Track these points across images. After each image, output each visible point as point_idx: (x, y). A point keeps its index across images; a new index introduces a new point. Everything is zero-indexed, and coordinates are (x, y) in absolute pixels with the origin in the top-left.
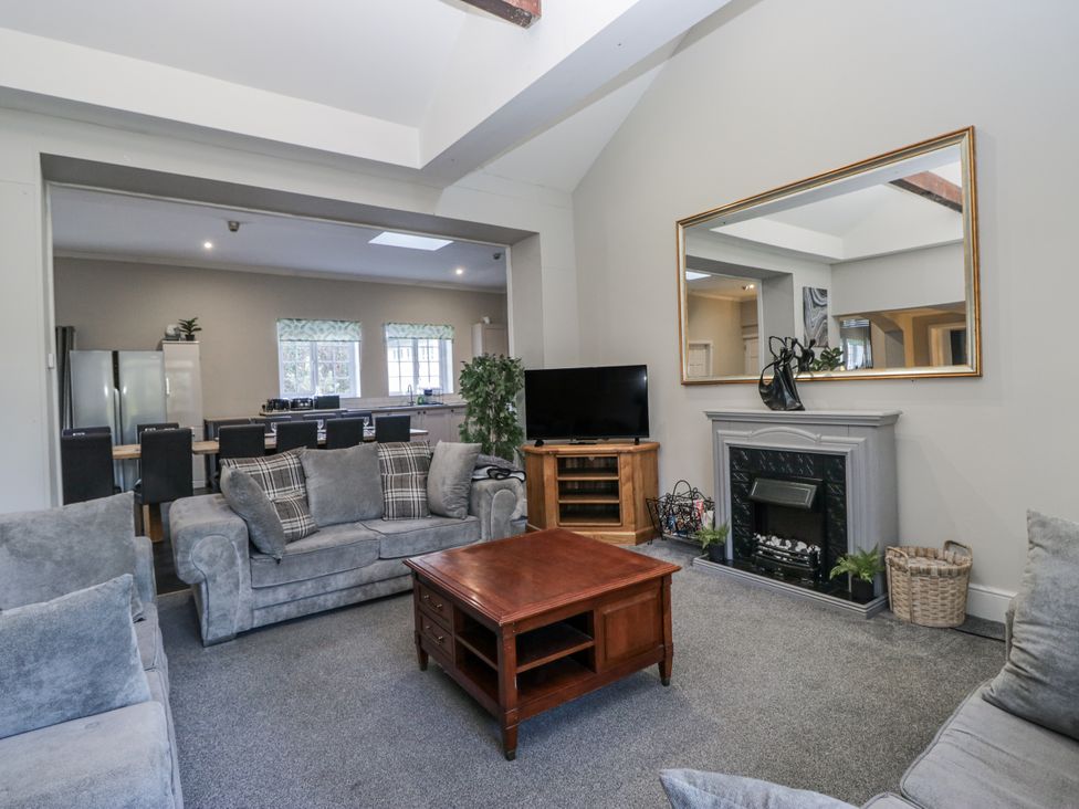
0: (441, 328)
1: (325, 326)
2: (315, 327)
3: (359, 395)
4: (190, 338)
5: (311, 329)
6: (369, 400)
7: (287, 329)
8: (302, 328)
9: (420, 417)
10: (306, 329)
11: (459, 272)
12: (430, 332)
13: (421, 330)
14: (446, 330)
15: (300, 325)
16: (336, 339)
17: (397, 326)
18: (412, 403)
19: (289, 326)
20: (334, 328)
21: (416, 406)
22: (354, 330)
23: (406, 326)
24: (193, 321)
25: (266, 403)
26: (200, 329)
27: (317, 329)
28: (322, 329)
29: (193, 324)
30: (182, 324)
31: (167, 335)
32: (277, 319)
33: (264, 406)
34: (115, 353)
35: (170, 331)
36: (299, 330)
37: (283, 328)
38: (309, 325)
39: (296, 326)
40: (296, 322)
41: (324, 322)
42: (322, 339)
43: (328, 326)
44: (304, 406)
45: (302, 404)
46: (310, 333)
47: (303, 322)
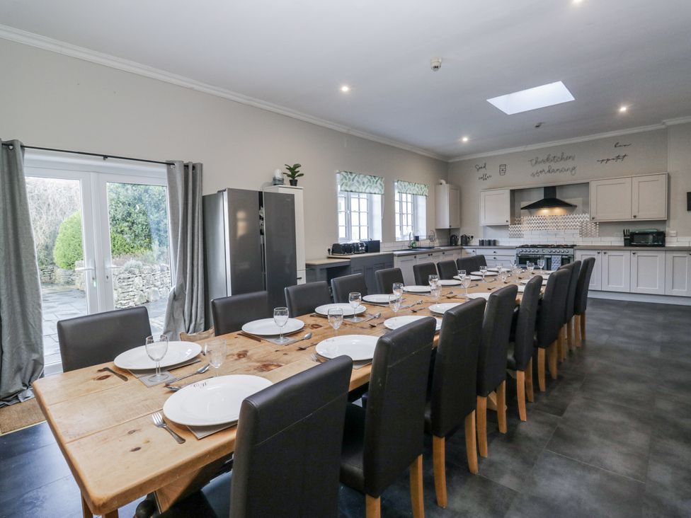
1: (365, 180)
2: (360, 180)
4: (294, 182)
5: (358, 181)
6: (386, 245)
7: (344, 181)
11: (465, 139)
12: (417, 189)
13: (413, 188)
15: (352, 178)
16: (371, 191)
17: (402, 184)
19: (346, 179)
20: (370, 182)
22: (381, 184)
23: (407, 184)
25: (331, 248)
26: (302, 175)
27: (361, 182)
28: (363, 183)
29: (296, 170)
30: (290, 169)
31: (274, 179)
32: (338, 171)
33: (329, 250)
34: (260, 193)
35: (278, 175)
36: (351, 182)
37: (342, 179)
38: (357, 178)
39: (349, 178)
40: (349, 175)
41: (365, 176)
42: (364, 191)
43: (367, 180)
44: (362, 250)
45: (361, 248)
46: (357, 185)
47: (354, 175)
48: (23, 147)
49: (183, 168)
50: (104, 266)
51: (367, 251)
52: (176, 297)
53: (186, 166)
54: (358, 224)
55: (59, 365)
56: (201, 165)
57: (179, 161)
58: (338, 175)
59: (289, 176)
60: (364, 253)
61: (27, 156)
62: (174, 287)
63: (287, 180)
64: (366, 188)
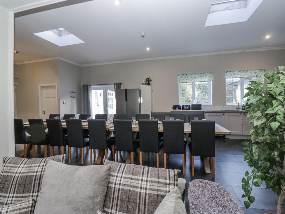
0: (257, 71)
1: (197, 76)
2: (192, 77)
3: (212, 105)
4: (149, 84)
5: (191, 77)
6: (216, 107)
7: (182, 78)
8: (187, 77)
9: (241, 116)
10: (189, 78)
11: (268, 37)
12: (250, 74)
13: (245, 73)
14: (260, 72)
16: (202, 80)
17: (231, 73)
18: (239, 109)
19: (183, 77)
20: (201, 76)
21: (241, 110)
22: (210, 76)
23: (236, 73)
24: (149, 78)
25: (173, 107)
26: (151, 81)
28: (195, 77)
31: (143, 84)
34: (126, 90)
36: (186, 78)
37: (180, 78)
38: (190, 76)
39: (185, 77)
40: (185, 75)
41: (196, 74)
42: (195, 81)
43: (198, 75)
44: (186, 108)
45: (185, 108)
46: (191, 79)
47: (188, 75)
48: (89, 85)
49: (116, 84)
60: (188, 110)
64: (198, 80)
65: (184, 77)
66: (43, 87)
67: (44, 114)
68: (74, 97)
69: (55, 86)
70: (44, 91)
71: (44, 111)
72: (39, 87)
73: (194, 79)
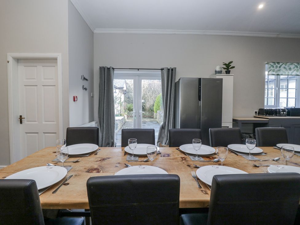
1: (292, 66)
2: (287, 67)
4: (228, 72)
5: (285, 68)
7: (272, 68)
8: (280, 67)
10: (282, 68)
15: (279, 66)
19: (273, 67)
20: (297, 67)
25: (257, 111)
26: (233, 67)
27: (288, 68)
28: (290, 68)
29: (230, 64)
30: (225, 64)
31: (216, 72)
32: (266, 62)
33: (256, 112)
34: (200, 79)
35: (218, 69)
36: (278, 69)
37: (270, 68)
38: (284, 65)
39: (277, 66)
40: (277, 64)
41: (292, 64)
42: (290, 74)
43: (294, 66)
44: (284, 114)
45: (282, 113)
46: (284, 70)
47: (281, 64)
48: (113, 69)
49: (167, 70)
50: (139, 112)
51: (288, 114)
52: (163, 128)
53: (169, 70)
54: (286, 97)
55: (120, 145)
56: (175, 68)
57: (166, 68)
58: (267, 65)
59: (224, 68)
60: (285, 116)
61: (115, 72)
62: (162, 123)
63: (224, 71)
64: (293, 72)
65: (275, 66)
66: (18, 60)
67: (21, 122)
68: (86, 89)
69: (55, 59)
70: (21, 68)
71: (21, 116)
72: (10, 59)
73: (289, 71)
